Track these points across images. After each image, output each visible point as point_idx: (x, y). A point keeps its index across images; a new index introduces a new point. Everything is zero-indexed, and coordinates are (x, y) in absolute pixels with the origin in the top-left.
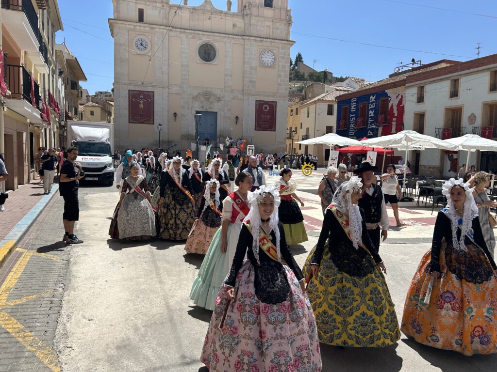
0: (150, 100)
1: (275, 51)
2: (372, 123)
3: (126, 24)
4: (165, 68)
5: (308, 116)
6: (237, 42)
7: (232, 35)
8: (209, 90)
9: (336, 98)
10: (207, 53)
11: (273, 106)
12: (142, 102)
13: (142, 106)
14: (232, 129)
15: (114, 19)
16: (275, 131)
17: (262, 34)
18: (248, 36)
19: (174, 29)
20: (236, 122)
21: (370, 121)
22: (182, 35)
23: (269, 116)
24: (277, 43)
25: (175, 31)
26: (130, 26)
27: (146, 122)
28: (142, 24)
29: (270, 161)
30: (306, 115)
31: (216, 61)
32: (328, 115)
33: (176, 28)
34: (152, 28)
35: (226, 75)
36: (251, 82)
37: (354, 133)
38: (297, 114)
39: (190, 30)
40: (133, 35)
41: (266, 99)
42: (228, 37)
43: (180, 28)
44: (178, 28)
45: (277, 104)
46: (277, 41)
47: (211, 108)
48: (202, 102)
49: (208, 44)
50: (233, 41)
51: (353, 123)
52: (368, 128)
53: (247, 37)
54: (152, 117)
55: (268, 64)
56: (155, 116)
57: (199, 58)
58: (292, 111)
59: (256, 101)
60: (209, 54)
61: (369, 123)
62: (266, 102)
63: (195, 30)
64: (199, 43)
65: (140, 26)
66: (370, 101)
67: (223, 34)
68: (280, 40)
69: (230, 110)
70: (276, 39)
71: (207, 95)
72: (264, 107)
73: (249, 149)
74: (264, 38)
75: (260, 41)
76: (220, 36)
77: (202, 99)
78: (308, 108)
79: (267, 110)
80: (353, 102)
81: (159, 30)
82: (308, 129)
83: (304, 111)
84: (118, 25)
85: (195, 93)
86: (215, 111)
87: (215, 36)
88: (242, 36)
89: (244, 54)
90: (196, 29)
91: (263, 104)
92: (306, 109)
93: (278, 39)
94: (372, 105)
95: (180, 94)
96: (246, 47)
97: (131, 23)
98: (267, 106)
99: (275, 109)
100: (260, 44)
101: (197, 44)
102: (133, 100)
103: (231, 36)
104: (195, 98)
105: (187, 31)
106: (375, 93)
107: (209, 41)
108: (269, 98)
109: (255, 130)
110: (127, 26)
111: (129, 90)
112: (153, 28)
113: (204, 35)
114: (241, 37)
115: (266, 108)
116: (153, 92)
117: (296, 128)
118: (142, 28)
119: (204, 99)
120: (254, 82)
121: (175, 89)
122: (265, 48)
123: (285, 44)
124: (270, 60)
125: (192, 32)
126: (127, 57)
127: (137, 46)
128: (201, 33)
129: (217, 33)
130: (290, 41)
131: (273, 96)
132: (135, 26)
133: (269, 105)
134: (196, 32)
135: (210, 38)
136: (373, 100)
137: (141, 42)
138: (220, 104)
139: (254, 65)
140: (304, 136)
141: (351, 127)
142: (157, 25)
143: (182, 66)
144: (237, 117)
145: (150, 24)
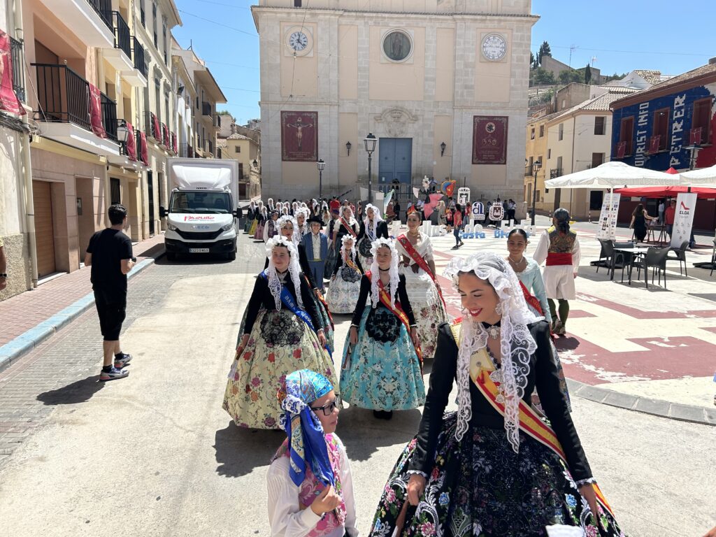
0: (311, 125)
1: (506, 35)
2: (678, 143)
3: (276, 13)
4: (334, 76)
5: (561, 138)
6: (443, 25)
7: (435, 14)
8: (400, 104)
9: (612, 105)
10: (397, 47)
11: (501, 125)
12: (300, 128)
13: (300, 134)
14: (435, 163)
15: (259, 7)
16: (505, 163)
17: (485, 9)
18: (461, 14)
19: (346, 14)
20: (442, 152)
21: (674, 140)
22: (358, 21)
23: (495, 140)
24: (509, 21)
25: (348, 16)
26: (281, 14)
27: (306, 159)
28: (299, 10)
29: (496, 214)
30: (557, 136)
31: (409, 59)
32: (595, 134)
33: (349, 11)
34: (314, 15)
35: (426, 79)
36: (466, 87)
37: (643, 162)
38: (542, 135)
39: (370, 12)
40: (286, 29)
41: (491, 113)
42: (430, 19)
43: (356, 12)
44: (352, 11)
45: (509, 120)
46: (509, 18)
47: (402, 132)
48: (389, 123)
49: (398, 32)
50: (438, 25)
51: (642, 146)
52: (671, 152)
53: (460, 17)
54: (315, 151)
55: (493, 58)
56: (319, 150)
57: (386, 56)
58: (533, 131)
59: (475, 117)
60: (401, 48)
61: (673, 144)
62: (491, 118)
63: (378, 12)
64: (384, 32)
65: (296, 13)
66: (675, 106)
67: (421, 14)
68: (515, 15)
69: (432, 134)
70: (508, 15)
71: (397, 113)
72: (487, 126)
73: (461, 195)
74: (488, 15)
75: (482, 20)
76: (416, 18)
77: (389, 119)
78: (562, 126)
79: (492, 131)
80: (642, 110)
81: (323, 16)
82: (560, 159)
83: (553, 131)
84: (265, 15)
85: (379, 110)
86: (409, 136)
87: (409, 18)
88: (452, 14)
89: (455, 44)
90: (380, 9)
91: (487, 122)
92: (558, 125)
93: (511, 15)
94: (679, 113)
95: (357, 114)
96: (458, 32)
97: (284, 10)
98: (493, 124)
99: (505, 129)
100: (482, 25)
101: (382, 35)
102: (288, 125)
103: (434, 17)
104: (378, 119)
105: (365, 14)
106: (685, 92)
107: (399, 27)
108: (496, 111)
109: (473, 163)
110: (278, 15)
111: (282, 112)
112: (316, 14)
113: (392, 18)
114: (450, 17)
115: (490, 127)
116: (317, 113)
117: (541, 158)
118: (299, 16)
119: (393, 119)
120: (472, 87)
121: (348, 107)
122: (490, 31)
123: (523, 21)
124: (498, 50)
125: (374, 15)
126: (278, 61)
127: (293, 44)
128: (387, 15)
129: (412, 13)
130: (531, 16)
131: (503, 108)
132: (288, 13)
133: (495, 122)
134: (380, 15)
135: (402, 23)
136: (681, 105)
137: (297, 37)
138: (416, 126)
139: (471, 60)
140: (554, 170)
141: (637, 152)
142: (321, 9)
143: (359, 69)
144: (443, 144)
145: (311, 8)
